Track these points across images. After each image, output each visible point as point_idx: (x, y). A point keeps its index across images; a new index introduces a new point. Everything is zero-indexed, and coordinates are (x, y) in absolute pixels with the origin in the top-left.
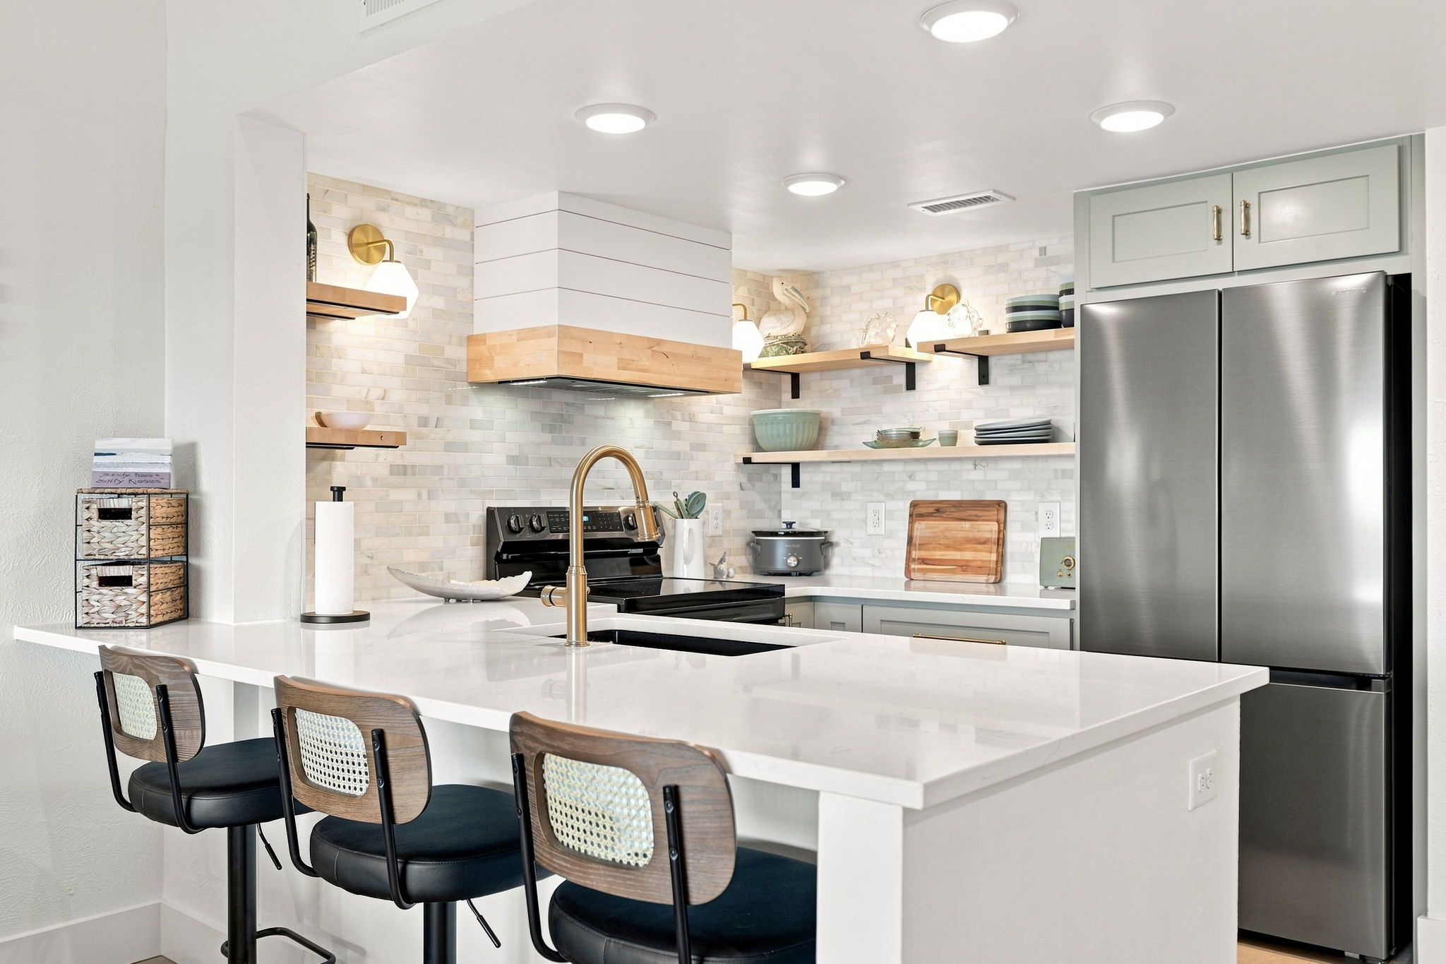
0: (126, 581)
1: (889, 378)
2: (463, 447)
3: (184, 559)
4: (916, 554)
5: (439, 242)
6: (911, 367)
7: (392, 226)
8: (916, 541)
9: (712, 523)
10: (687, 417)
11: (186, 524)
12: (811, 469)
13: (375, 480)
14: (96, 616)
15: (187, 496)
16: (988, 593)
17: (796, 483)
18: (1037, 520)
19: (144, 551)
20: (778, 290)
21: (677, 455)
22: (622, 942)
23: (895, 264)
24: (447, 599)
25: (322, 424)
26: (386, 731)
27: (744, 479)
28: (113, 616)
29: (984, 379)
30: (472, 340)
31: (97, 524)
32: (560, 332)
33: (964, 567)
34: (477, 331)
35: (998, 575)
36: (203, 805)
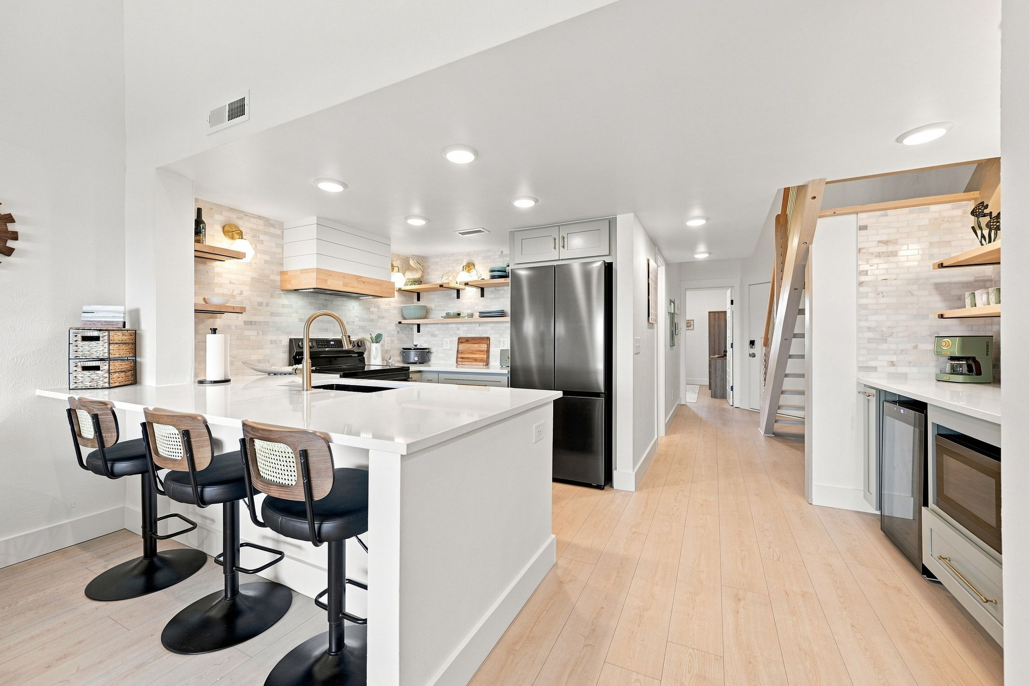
0: (97, 368)
1: (451, 295)
2: (279, 315)
3: (134, 358)
4: (460, 356)
5: (266, 233)
6: (458, 291)
7: (244, 226)
8: (460, 351)
9: (386, 345)
10: (376, 306)
11: (135, 343)
12: (424, 326)
13: (236, 326)
14: (81, 383)
15: (136, 331)
16: (483, 368)
17: (419, 331)
18: (500, 343)
19: (106, 355)
20: (412, 263)
21: (372, 320)
22: (288, 518)
23: (453, 255)
24: (269, 374)
25: (206, 303)
26: (190, 431)
27: (398, 329)
28: (90, 383)
29: (482, 295)
30: (282, 273)
31: (80, 343)
32: (317, 270)
33: (476, 360)
34: (285, 270)
35: (487, 363)
36: (120, 466)
